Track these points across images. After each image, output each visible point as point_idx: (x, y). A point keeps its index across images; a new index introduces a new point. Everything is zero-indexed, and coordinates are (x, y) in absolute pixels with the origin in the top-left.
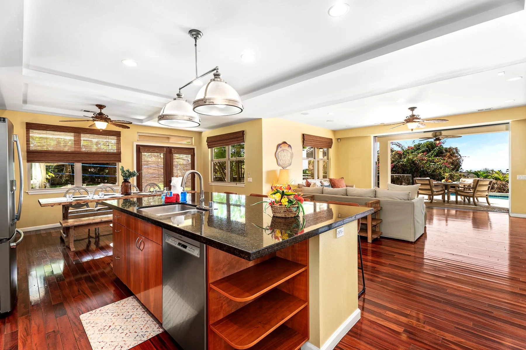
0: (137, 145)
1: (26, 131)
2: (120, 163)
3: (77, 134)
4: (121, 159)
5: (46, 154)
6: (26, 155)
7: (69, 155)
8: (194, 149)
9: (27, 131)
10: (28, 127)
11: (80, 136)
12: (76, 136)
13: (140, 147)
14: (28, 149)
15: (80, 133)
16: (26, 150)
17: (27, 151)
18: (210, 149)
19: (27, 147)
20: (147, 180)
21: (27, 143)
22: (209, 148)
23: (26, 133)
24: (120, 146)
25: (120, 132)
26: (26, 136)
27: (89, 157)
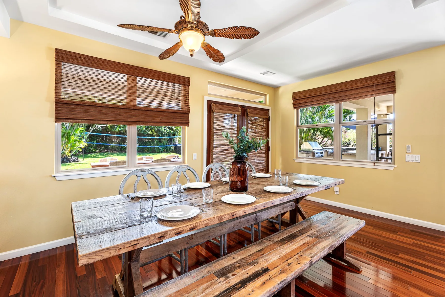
0: (208, 101)
1: (54, 64)
2: (186, 127)
3: (131, 77)
4: (189, 121)
5: (87, 108)
6: (54, 109)
7: (121, 111)
8: (268, 110)
9: (56, 63)
10: (59, 57)
11: (136, 80)
12: (132, 80)
13: (213, 104)
14: (58, 97)
15: (136, 75)
16: (54, 99)
17: (56, 100)
18: (295, 110)
19: (56, 93)
20: (219, 154)
21: (56, 87)
22: (295, 108)
23: (54, 67)
24: (187, 101)
25: (190, 78)
26: (54, 73)
27: (149, 117)
